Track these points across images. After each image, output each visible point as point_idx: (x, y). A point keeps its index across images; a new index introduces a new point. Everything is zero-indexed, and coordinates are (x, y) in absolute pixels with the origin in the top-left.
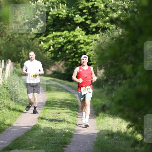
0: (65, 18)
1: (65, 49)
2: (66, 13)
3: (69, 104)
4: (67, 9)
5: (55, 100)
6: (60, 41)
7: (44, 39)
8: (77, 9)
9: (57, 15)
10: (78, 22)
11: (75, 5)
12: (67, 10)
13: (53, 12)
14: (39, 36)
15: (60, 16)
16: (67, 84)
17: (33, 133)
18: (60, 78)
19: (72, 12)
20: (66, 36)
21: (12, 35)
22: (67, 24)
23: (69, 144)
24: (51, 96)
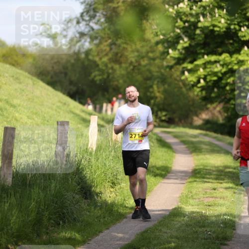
0: (224, 32)
1: (224, 84)
2: (226, 25)
3: (231, 175)
4: (226, 17)
5: (208, 168)
6: (216, 70)
7: (190, 66)
8: (243, 18)
9: (211, 28)
10: (244, 39)
11: (240, 11)
12: (228, 20)
13: (204, 22)
14: (181, 62)
15: (216, 29)
16: (228, 141)
17: (173, 222)
18: (215, 132)
19: (236, 23)
20: (225, 62)
21: (136, 61)
22: (227, 42)
23: (231, 240)
24: (202, 161)
